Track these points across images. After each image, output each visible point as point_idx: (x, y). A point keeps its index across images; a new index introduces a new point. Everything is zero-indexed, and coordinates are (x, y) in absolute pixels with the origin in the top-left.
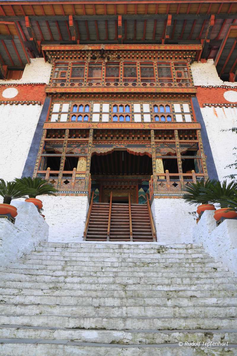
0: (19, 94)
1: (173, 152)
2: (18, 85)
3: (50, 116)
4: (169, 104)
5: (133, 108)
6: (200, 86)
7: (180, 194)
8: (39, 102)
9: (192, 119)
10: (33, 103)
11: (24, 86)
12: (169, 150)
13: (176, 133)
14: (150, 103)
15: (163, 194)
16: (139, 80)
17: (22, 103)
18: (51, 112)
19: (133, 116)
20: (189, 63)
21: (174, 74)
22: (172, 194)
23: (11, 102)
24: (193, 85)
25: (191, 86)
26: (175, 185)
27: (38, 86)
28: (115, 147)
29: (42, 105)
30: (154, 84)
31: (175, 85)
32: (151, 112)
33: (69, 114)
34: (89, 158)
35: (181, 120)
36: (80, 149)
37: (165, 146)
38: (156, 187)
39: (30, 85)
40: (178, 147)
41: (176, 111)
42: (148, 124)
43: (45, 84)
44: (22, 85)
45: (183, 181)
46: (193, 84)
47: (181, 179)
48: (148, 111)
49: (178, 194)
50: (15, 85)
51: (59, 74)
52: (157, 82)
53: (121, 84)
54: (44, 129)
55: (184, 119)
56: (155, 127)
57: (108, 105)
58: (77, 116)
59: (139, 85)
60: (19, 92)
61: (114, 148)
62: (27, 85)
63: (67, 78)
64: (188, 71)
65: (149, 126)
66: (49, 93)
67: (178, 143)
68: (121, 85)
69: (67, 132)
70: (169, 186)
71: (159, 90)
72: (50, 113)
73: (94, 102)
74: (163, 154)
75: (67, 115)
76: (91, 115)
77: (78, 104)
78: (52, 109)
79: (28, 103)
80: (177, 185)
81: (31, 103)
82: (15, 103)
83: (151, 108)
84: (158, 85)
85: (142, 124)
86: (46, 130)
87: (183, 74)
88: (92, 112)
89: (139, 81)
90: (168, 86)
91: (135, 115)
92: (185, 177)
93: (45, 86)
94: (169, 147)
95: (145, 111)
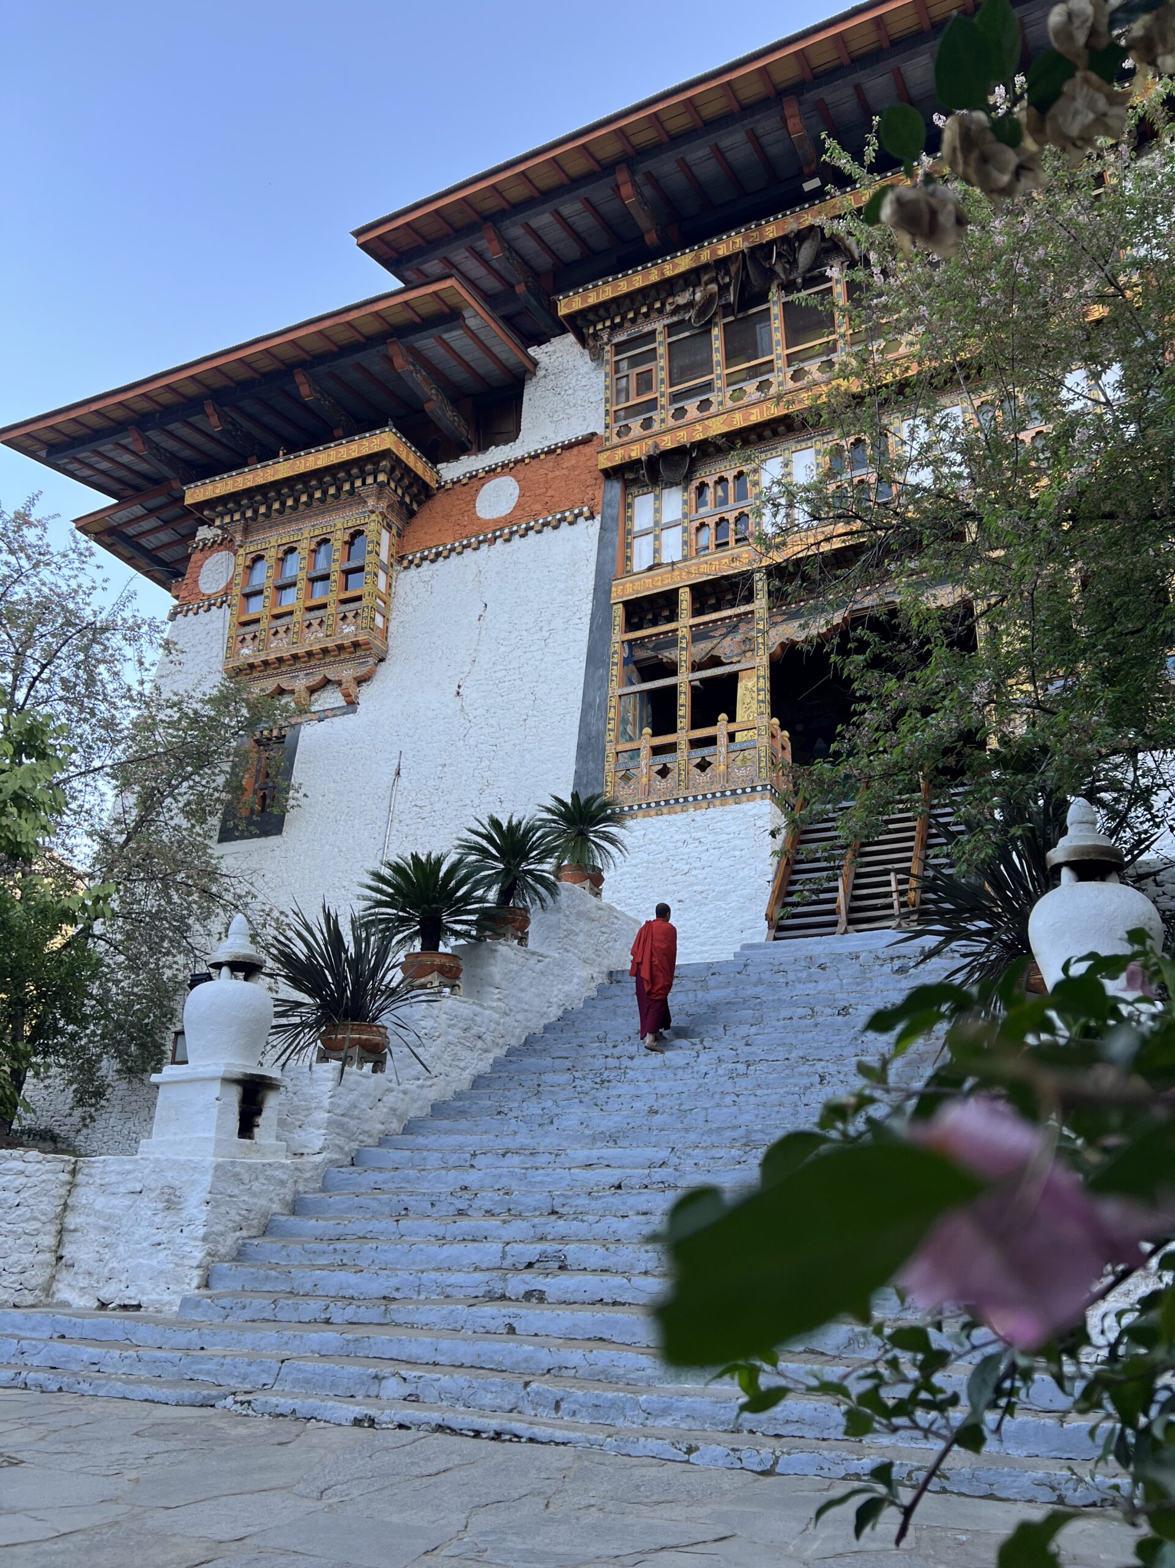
0: (522, 495)
2: (517, 462)
3: (629, 546)
8: (585, 509)
10: (570, 519)
11: (533, 462)
14: (965, 401)
17: (537, 527)
18: (629, 532)
23: (506, 531)
27: (575, 450)
28: (851, 606)
29: (598, 518)
33: (686, 524)
34: (764, 671)
36: (738, 640)
39: (550, 452)
43: (594, 434)
44: (527, 461)
50: (506, 468)
51: (633, 384)
53: (844, 358)
54: (615, 604)
57: (811, 452)
58: (711, 526)
60: (521, 489)
61: (851, 612)
62: (542, 457)
63: (658, 395)
66: (613, 468)
69: (685, 596)
72: (628, 537)
73: (762, 456)
75: (679, 530)
76: (758, 511)
77: (709, 482)
78: (630, 519)
79: (555, 522)
81: (564, 519)
82: (517, 532)
83: (967, 423)
86: (621, 606)
88: (756, 497)
93: (595, 441)
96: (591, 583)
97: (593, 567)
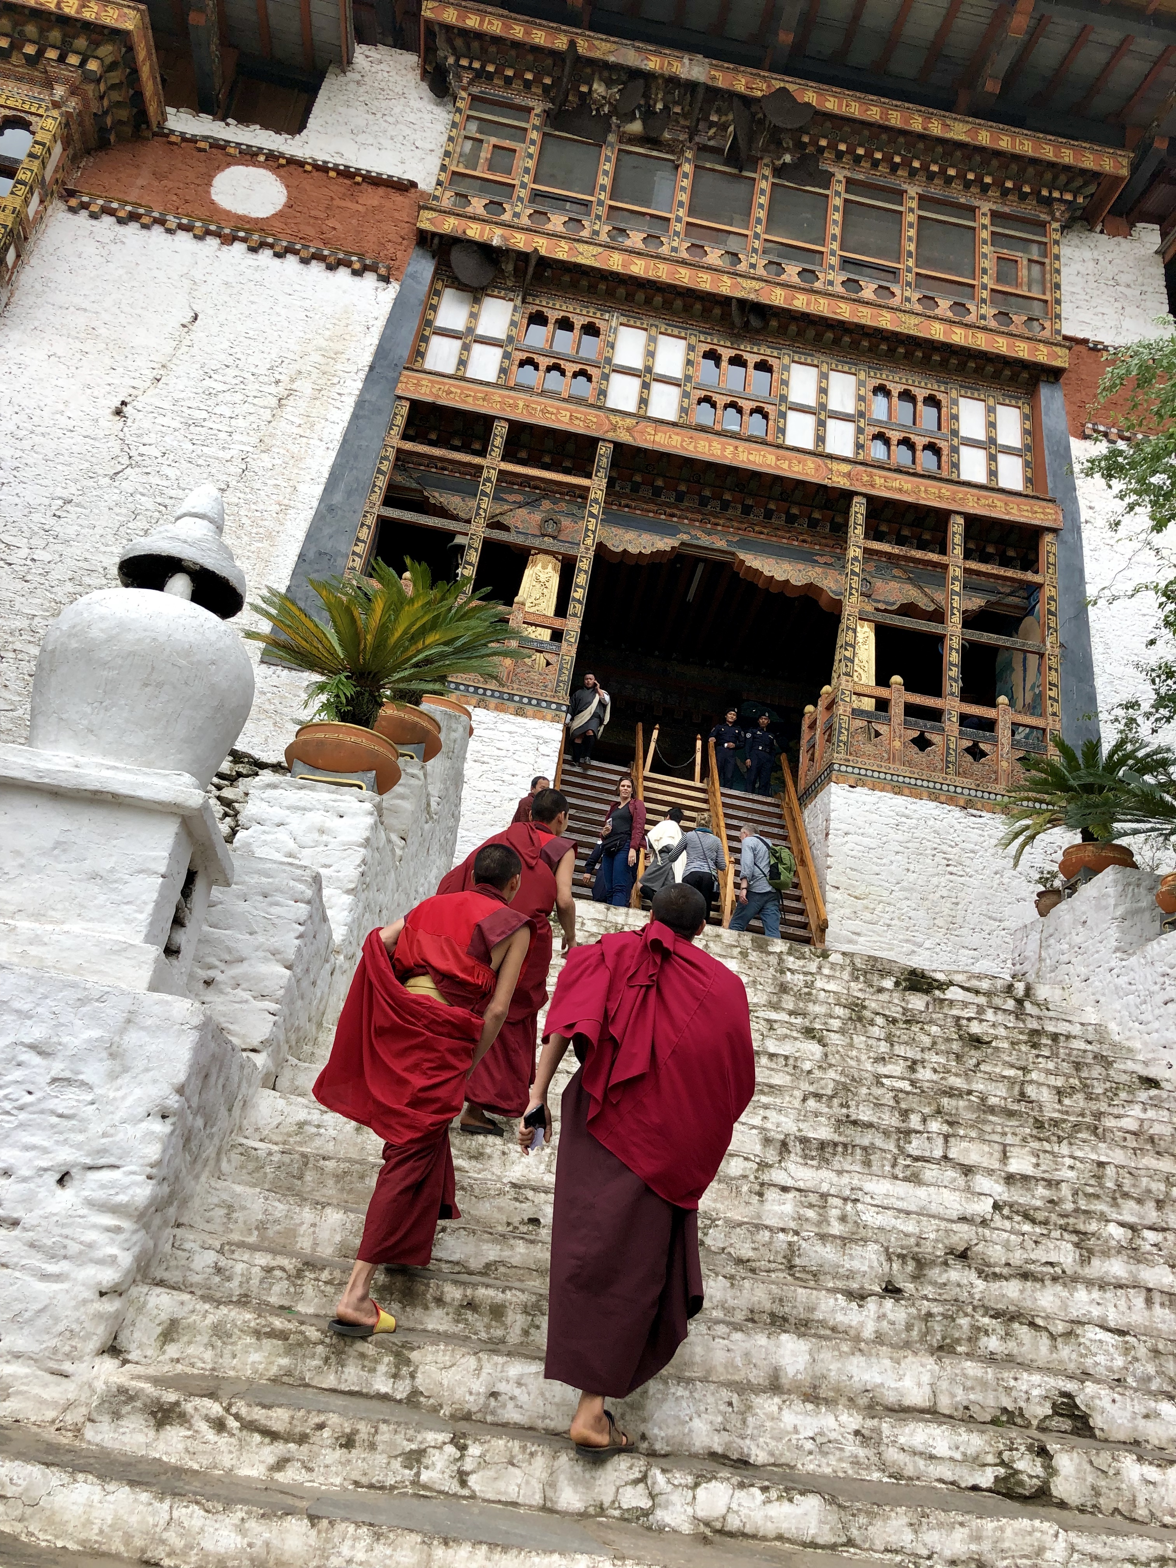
0: (289, 205)
1: (924, 603)
2: (292, 161)
3: (425, 339)
4: (940, 396)
5: (786, 383)
6: (1085, 341)
7: (938, 786)
8: (381, 266)
9: (1028, 480)
10: (357, 266)
11: (315, 174)
12: (910, 593)
13: (957, 526)
14: (862, 375)
15: (869, 773)
16: (834, 261)
17: (304, 254)
18: (429, 323)
19: (783, 415)
20: (1056, 225)
21: (986, 264)
22: (907, 780)
23: (256, 237)
24: (1058, 332)
25: (1047, 334)
26: (922, 743)
27: (381, 191)
28: (685, 537)
29: (396, 286)
30: (893, 294)
31: (983, 317)
32: (861, 414)
33: (509, 349)
34: (585, 565)
35: (981, 478)
36: (537, 517)
37: (896, 572)
38: (844, 738)
39: (346, 173)
40: (957, 589)
41: (963, 433)
42: (845, 468)
43: (413, 185)
44: (308, 168)
45: (956, 734)
46: (1057, 327)
47: (952, 724)
48: (849, 408)
49: (931, 785)
50: (272, 160)
51: (485, 154)
52: (909, 284)
53: (753, 261)
54: (400, 398)
55: (993, 474)
56: (873, 486)
57: (682, 344)
58: (542, 367)
59: (831, 283)
60: (289, 198)
61: (682, 544)
62: (332, 174)
63: (517, 182)
64: (1047, 261)
65: (848, 475)
66: (433, 234)
67: (958, 572)
68: (753, 266)
69: (500, 430)
70: (897, 744)
71: (910, 326)
72: (426, 329)
73: (623, 320)
74: (882, 606)
75: (498, 352)
76: (606, 377)
77: (553, 315)
78: (434, 309)
79: (331, 260)
80: (929, 743)
81: (348, 264)
82: (271, 246)
83: (861, 398)
84: (908, 300)
85: (818, 460)
86: (407, 404)
87: (1023, 273)
88: (609, 361)
89: (832, 267)
90: (950, 314)
91: (792, 416)
92: (965, 720)
93: (412, 194)
94: (909, 578)
95: (834, 404)
96: (367, 358)
97: (373, 340)
